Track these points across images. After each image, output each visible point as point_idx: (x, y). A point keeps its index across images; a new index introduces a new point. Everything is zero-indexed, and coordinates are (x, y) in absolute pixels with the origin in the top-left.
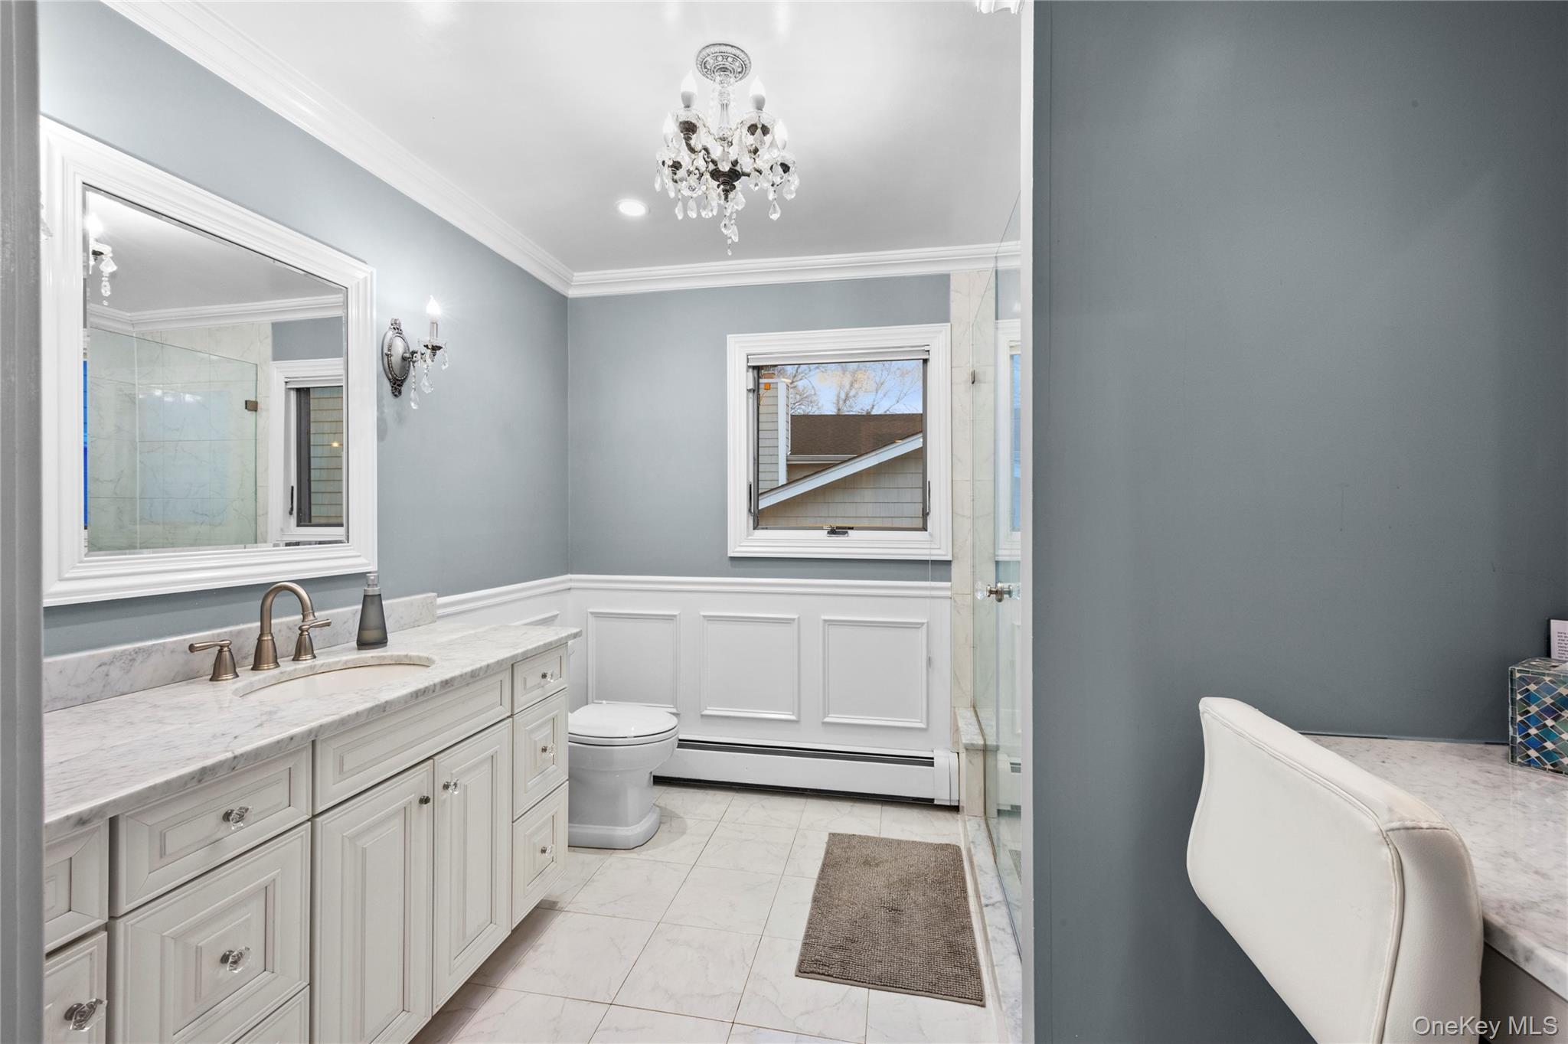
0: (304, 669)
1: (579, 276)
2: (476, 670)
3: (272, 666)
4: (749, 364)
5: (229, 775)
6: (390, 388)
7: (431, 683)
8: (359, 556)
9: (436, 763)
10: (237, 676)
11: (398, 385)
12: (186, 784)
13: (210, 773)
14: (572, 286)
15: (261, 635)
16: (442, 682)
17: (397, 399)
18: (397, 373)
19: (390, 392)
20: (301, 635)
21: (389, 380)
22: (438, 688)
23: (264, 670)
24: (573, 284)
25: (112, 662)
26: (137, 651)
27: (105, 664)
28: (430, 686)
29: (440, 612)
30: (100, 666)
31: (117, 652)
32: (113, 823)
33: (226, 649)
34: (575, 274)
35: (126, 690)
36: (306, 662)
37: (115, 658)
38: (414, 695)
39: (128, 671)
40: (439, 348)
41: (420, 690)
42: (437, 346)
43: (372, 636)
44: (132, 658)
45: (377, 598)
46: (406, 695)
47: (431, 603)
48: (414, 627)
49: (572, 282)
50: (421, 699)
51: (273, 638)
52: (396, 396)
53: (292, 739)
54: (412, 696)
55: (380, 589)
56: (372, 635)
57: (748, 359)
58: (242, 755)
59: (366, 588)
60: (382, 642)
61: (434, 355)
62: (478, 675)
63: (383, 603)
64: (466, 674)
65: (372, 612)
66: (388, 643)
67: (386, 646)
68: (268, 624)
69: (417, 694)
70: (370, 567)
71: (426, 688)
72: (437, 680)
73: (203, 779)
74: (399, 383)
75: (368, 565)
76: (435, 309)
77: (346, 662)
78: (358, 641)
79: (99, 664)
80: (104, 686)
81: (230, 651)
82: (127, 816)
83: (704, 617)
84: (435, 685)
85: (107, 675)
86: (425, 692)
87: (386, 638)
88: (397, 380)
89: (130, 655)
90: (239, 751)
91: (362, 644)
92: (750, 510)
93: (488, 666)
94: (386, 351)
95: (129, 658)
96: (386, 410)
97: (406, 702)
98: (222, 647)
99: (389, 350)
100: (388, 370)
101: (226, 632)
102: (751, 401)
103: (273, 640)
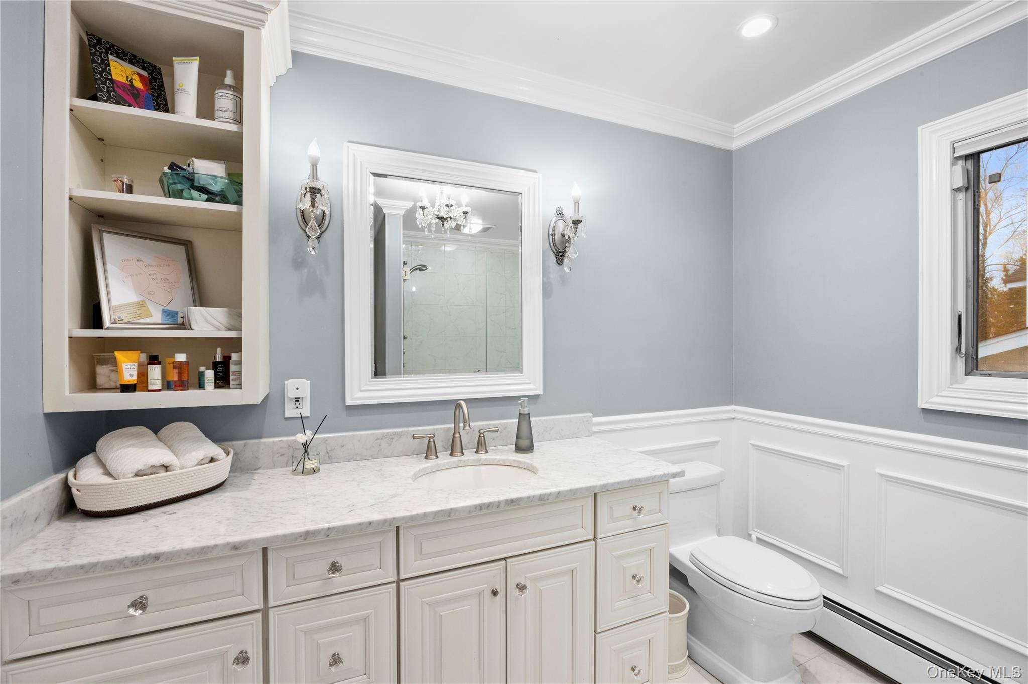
0: (474, 460)
1: (739, 127)
2: (545, 494)
3: (459, 454)
4: (956, 155)
5: (325, 539)
6: (555, 259)
7: (497, 500)
8: (530, 383)
9: (508, 564)
10: (437, 457)
11: (561, 256)
12: (296, 539)
13: (312, 535)
14: (734, 138)
15: (454, 433)
16: (507, 501)
17: (560, 267)
18: (559, 247)
19: (555, 262)
20: (480, 436)
21: (554, 253)
22: (502, 505)
23: (455, 456)
24: (735, 136)
25: (382, 439)
26: (394, 434)
27: (379, 439)
28: (495, 502)
29: (596, 429)
30: (377, 440)
31: (384, 433)
32: (265, 551)
33: (431, 440)
34: (736, 126)
35: (389, 455)
36: (483, 456)
37: (384, 436)
38: (478, 508)
39: (390, 445)
40: (580, 221)
41: (484, 504)
42: (577, 221)
43: (524, 445)
44: (392, 437)
45: (527, 416)
46: (471, 507)
47: (587, 421)
48: (573, 438)
49: (734, 135)
50: (485, 511)
51: (460, 435)
52: (559, 264)
53: (370, 523)
54: (476, 508)
55: (529, 410)
56: (524, 443)
57: (954, 148)
58: (334, 527)
59: (520, 409)
60: (529, 449)
61: (577, 228)
62: (548, 500)
63: (531, 419)
64: (533, 497)
65: (524, 425)
66: (534, 450)
67: (532, 452)
68: (458, 427)
69: (481, 507)
70: (538, 391)
71: (491, 503)
72: (503, 498)
73: (307, 538)
74: (561, 254)
75: (536, 389)
76: (577, 191)
77: (499, 461)
78: (516, 446)
79: (376, 438)
80: (379, 451)
81: (434, 441)
82: (272, 549)
83: (882, 476)
84: (499, 502)
85: (380, 445)
86: (489, 506)
87: (533, 446)
88: (560, 252)
89: (391, 435)
90: (333, 524)
91: (519, 449)
92: (958, 349)
93: (559, 493)
94: (551, 232)
95: (391, 437)
96: (552, 276)
97: (470, 512)
98: (430, 438)
99: (553, 231)
100: (552, 246)
101: (441, 428)
102: (961, 204)
103: (460, 437)
